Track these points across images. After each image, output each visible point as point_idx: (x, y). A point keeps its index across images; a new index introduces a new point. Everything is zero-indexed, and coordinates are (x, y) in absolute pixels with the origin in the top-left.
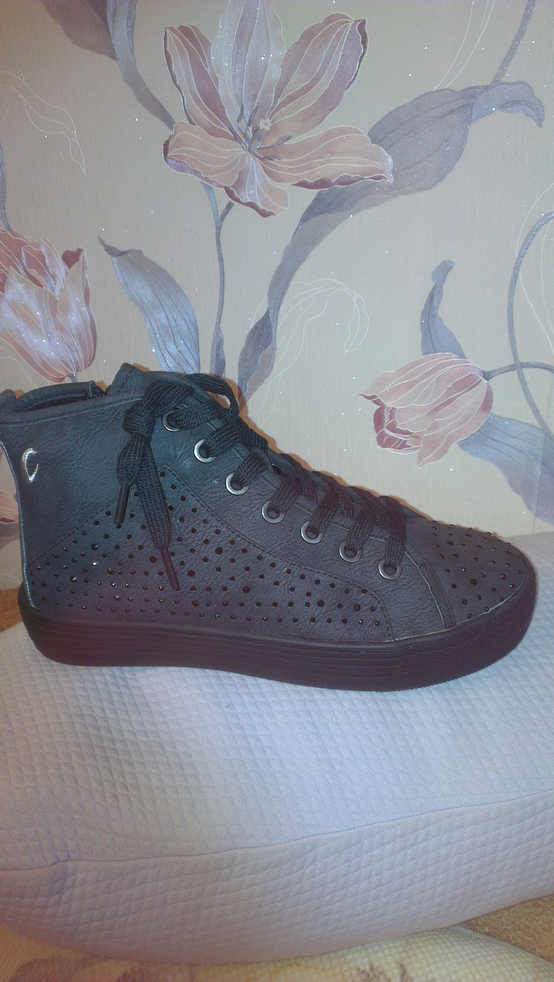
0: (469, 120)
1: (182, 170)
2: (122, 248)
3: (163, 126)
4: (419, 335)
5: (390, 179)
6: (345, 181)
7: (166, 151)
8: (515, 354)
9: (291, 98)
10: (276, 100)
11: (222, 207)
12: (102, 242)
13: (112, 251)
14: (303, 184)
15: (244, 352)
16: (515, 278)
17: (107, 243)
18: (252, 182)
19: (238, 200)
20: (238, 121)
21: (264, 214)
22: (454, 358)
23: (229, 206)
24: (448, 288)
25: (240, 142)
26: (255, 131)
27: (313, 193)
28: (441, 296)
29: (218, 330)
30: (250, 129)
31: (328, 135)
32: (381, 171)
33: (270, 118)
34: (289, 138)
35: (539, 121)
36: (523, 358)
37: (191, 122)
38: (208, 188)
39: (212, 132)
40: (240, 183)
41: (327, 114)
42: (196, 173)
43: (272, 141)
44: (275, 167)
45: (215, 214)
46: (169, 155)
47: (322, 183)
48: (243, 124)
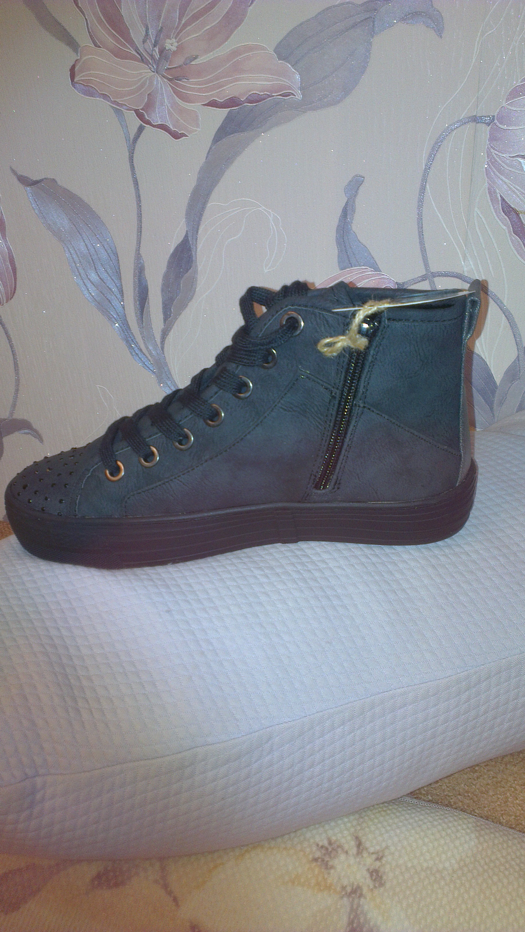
0: (372, 33)
1: (91, 95)
2: (35, 177)
3: (67, 50)
4: (334, 251)
5: (299, 96)
6: (255, 99)
7: (73, 76)
8: (426, 265)
9: (195, 17)
10: (180, 19)
11: (133, 131)
12: (14, 172)
13: (24, 181)
14: (213, 104)
15: (166, 277)
16: (423, 189)
17: (20, 173)
18: (162, 104)
19: (148, 123)
20: (144, 42)
21: (176, 136)
22: (370, 272)
23: (141, 129)
24: (360, 202)
25: (147, 63)
26: (162, 51)
27: (224, 112)
28: (354, 211)
29: (138, 256)
30: (157, 49)
31: (235, 53)
32: (289, 88)
33: (176, 38)
34: (196, 58)
35: (439, 31)
36: (434, 268)
37: (96, 45)
38: (118, 112)
39: (118, 54)
40: (149, 105)
41: (232, 32)
42: (105, 97)
43: (179, 61)
44: (184, 87)
45: (127, 139)
46: (76, 80)
47: (232, 102)
48: (149, 45)
